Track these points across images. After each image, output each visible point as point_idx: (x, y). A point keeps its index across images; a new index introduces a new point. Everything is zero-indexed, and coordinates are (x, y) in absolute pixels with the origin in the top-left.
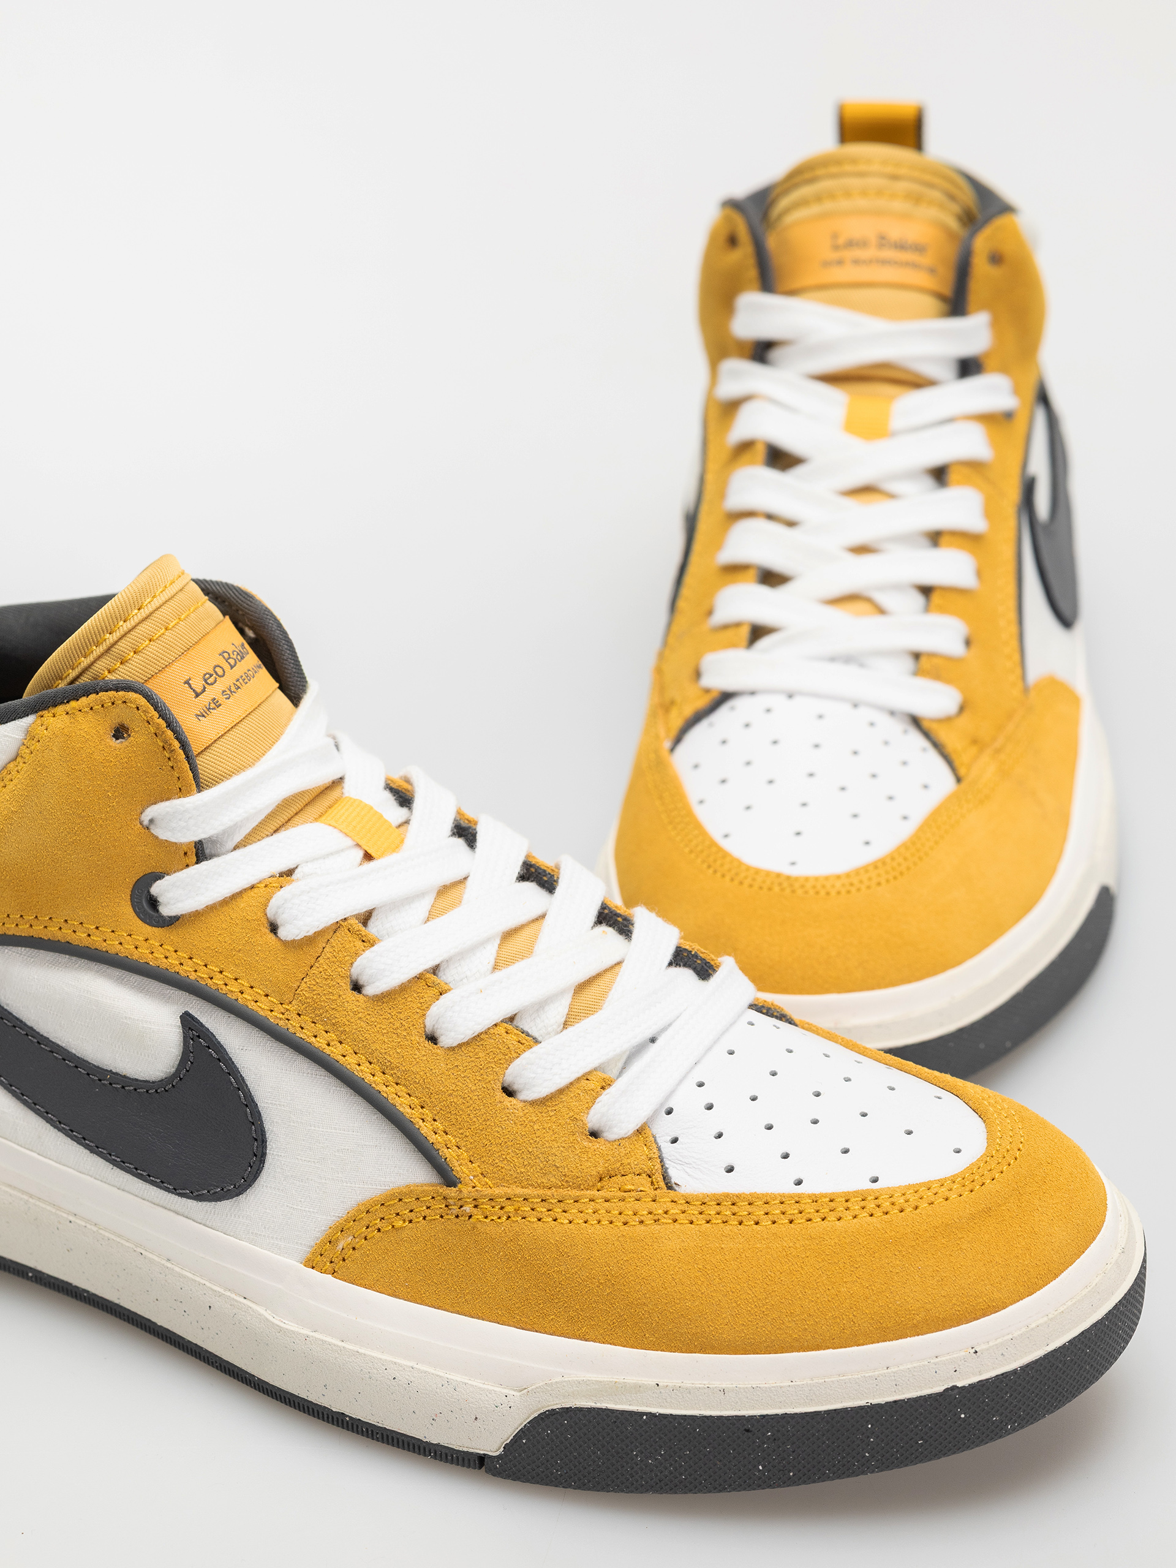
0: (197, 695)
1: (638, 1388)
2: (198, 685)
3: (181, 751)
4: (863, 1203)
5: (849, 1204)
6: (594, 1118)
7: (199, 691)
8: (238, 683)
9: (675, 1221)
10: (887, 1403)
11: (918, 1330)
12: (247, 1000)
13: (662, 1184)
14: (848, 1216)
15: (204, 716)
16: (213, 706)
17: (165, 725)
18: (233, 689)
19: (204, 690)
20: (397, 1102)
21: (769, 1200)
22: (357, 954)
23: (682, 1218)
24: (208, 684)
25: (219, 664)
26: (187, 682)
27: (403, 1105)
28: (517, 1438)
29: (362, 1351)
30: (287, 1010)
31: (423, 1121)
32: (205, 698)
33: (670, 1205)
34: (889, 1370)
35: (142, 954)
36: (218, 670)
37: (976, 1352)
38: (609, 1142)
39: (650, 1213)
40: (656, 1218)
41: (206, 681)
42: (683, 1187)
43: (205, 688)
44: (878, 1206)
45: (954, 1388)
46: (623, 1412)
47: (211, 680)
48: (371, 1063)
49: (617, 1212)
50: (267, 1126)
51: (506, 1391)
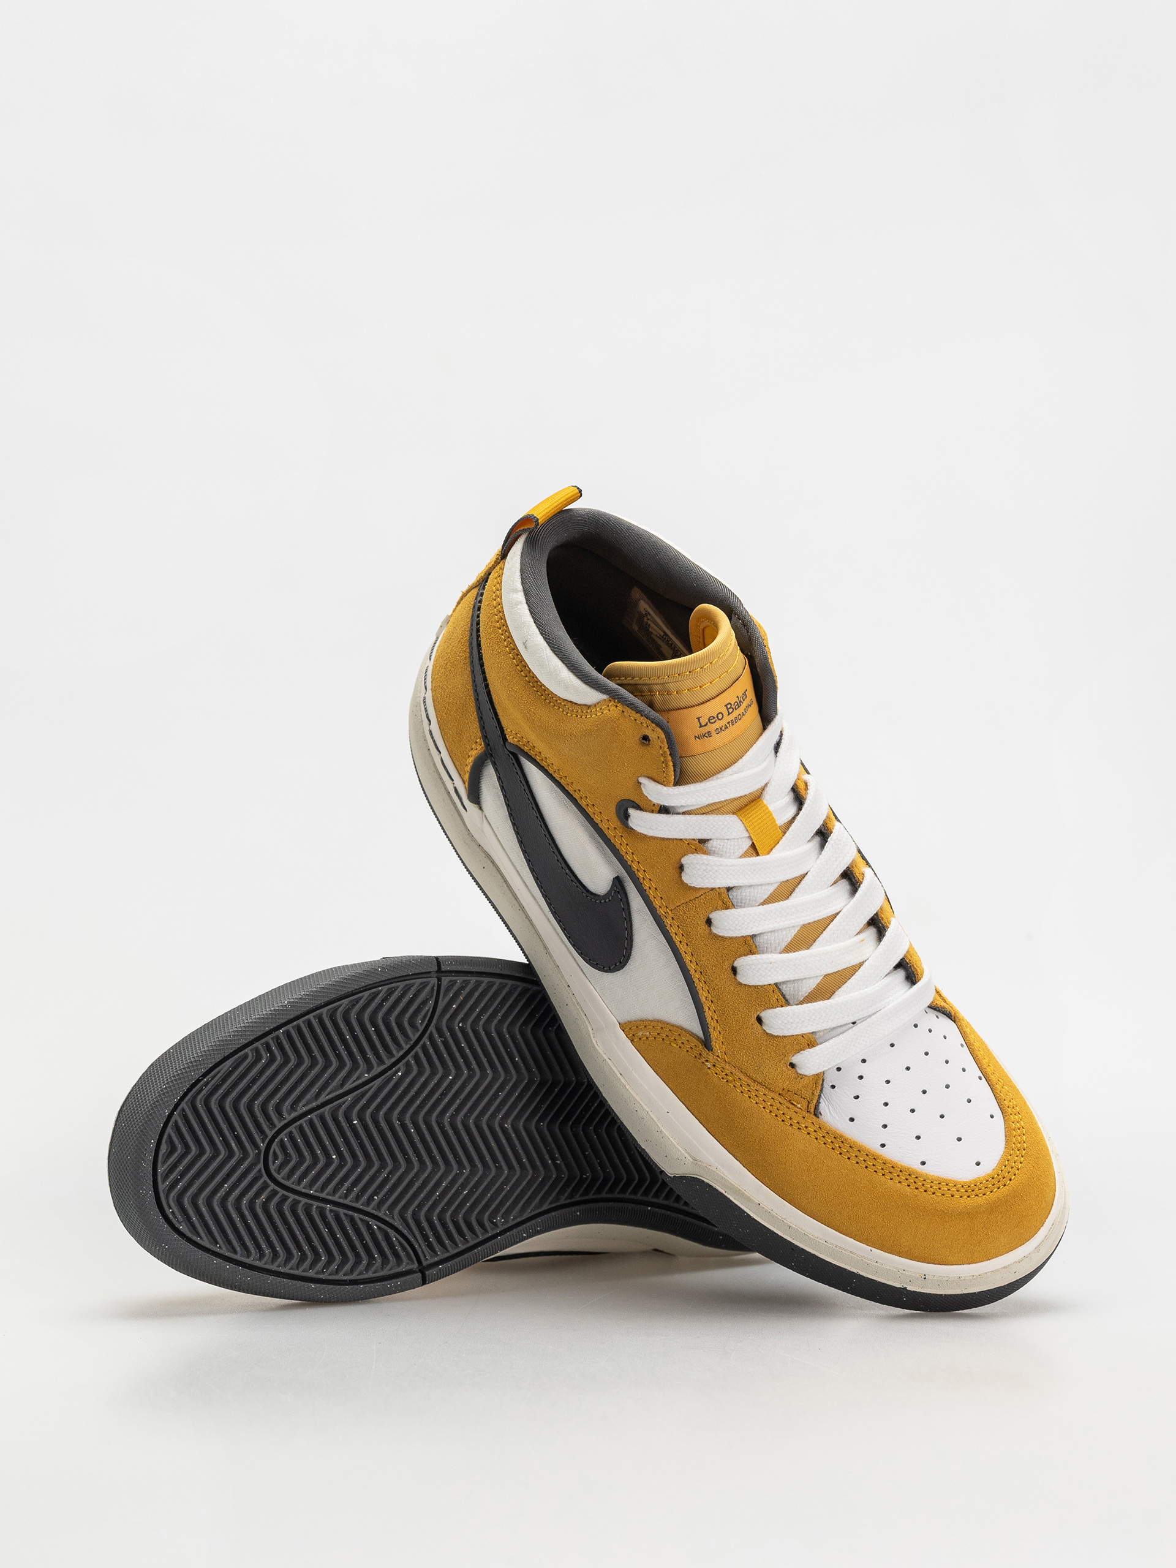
0: (701, 726)
1: (749, 1199)
2: (704, 721)
3: (672, 768)
4: (908, 1177)
5: (901, 1174)
6: (796, 1059)
7: (703, 724)
8: (728, 725)
9: (809, 1134)
10: (867, 1278)
11: (900, 1254)
12: (651, 894)
13: (812, 1110)
14: (897, 1180)
15: (699, 738)
16: (707, 735)
17: (669, 753)
18: (723, 728)
19: (706, 725)
20: (700, 992)
21: (861, 1150)
22: (717, 909)
23: (813, 1134)
24: (710, 722)
25: (723, 712)
26: (698, 718)
27: (703, 995)
28: (681, 1178)
29: (627, 1087)
30: (668, 913)
31: (709, 1009)
32: (704, 730)
33: (810, 1125)
34: (876, 1264)
35: (610, 834)
36: (720, 716)
37: (925, 1278)
38: (797, 1074)
39: (798, 1123)
40: (800, 1127)
41: (709, 720)
42: (823, 1117)
43: (707, 724)
44: (915, 1182)
45: (905, 1288)
46: (736, 1205)
47: (713, 721)
48: (697, 964)
49: (782, 1112)
50: (633, 953)
51: (686, 1155)
